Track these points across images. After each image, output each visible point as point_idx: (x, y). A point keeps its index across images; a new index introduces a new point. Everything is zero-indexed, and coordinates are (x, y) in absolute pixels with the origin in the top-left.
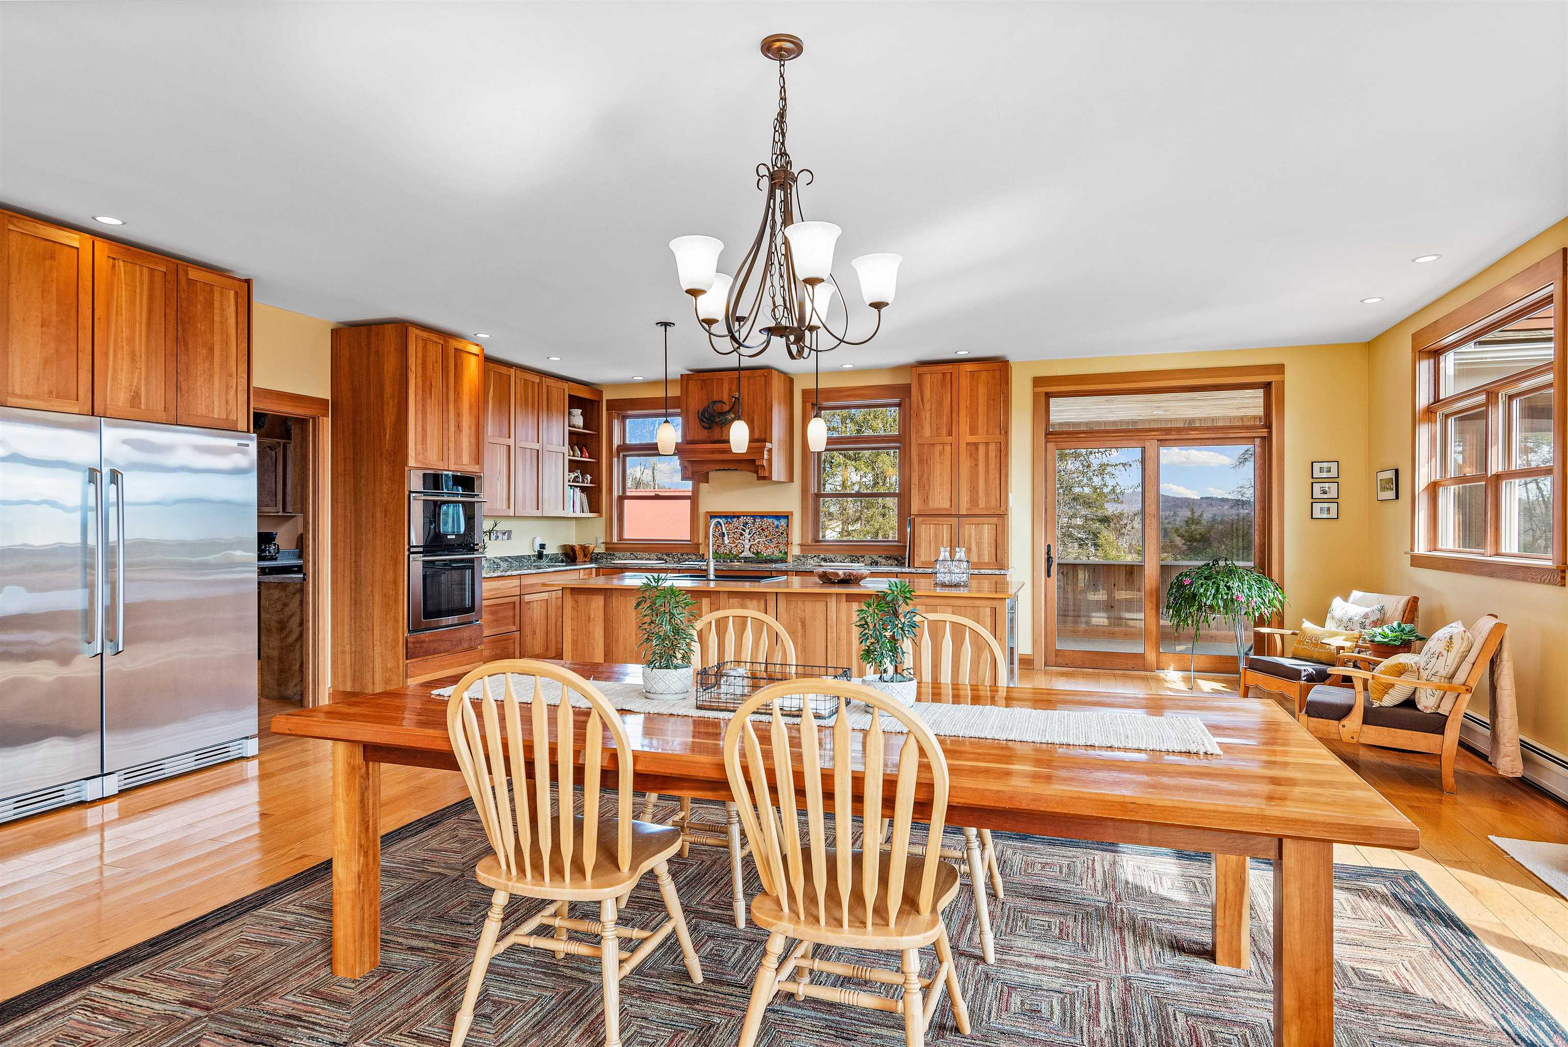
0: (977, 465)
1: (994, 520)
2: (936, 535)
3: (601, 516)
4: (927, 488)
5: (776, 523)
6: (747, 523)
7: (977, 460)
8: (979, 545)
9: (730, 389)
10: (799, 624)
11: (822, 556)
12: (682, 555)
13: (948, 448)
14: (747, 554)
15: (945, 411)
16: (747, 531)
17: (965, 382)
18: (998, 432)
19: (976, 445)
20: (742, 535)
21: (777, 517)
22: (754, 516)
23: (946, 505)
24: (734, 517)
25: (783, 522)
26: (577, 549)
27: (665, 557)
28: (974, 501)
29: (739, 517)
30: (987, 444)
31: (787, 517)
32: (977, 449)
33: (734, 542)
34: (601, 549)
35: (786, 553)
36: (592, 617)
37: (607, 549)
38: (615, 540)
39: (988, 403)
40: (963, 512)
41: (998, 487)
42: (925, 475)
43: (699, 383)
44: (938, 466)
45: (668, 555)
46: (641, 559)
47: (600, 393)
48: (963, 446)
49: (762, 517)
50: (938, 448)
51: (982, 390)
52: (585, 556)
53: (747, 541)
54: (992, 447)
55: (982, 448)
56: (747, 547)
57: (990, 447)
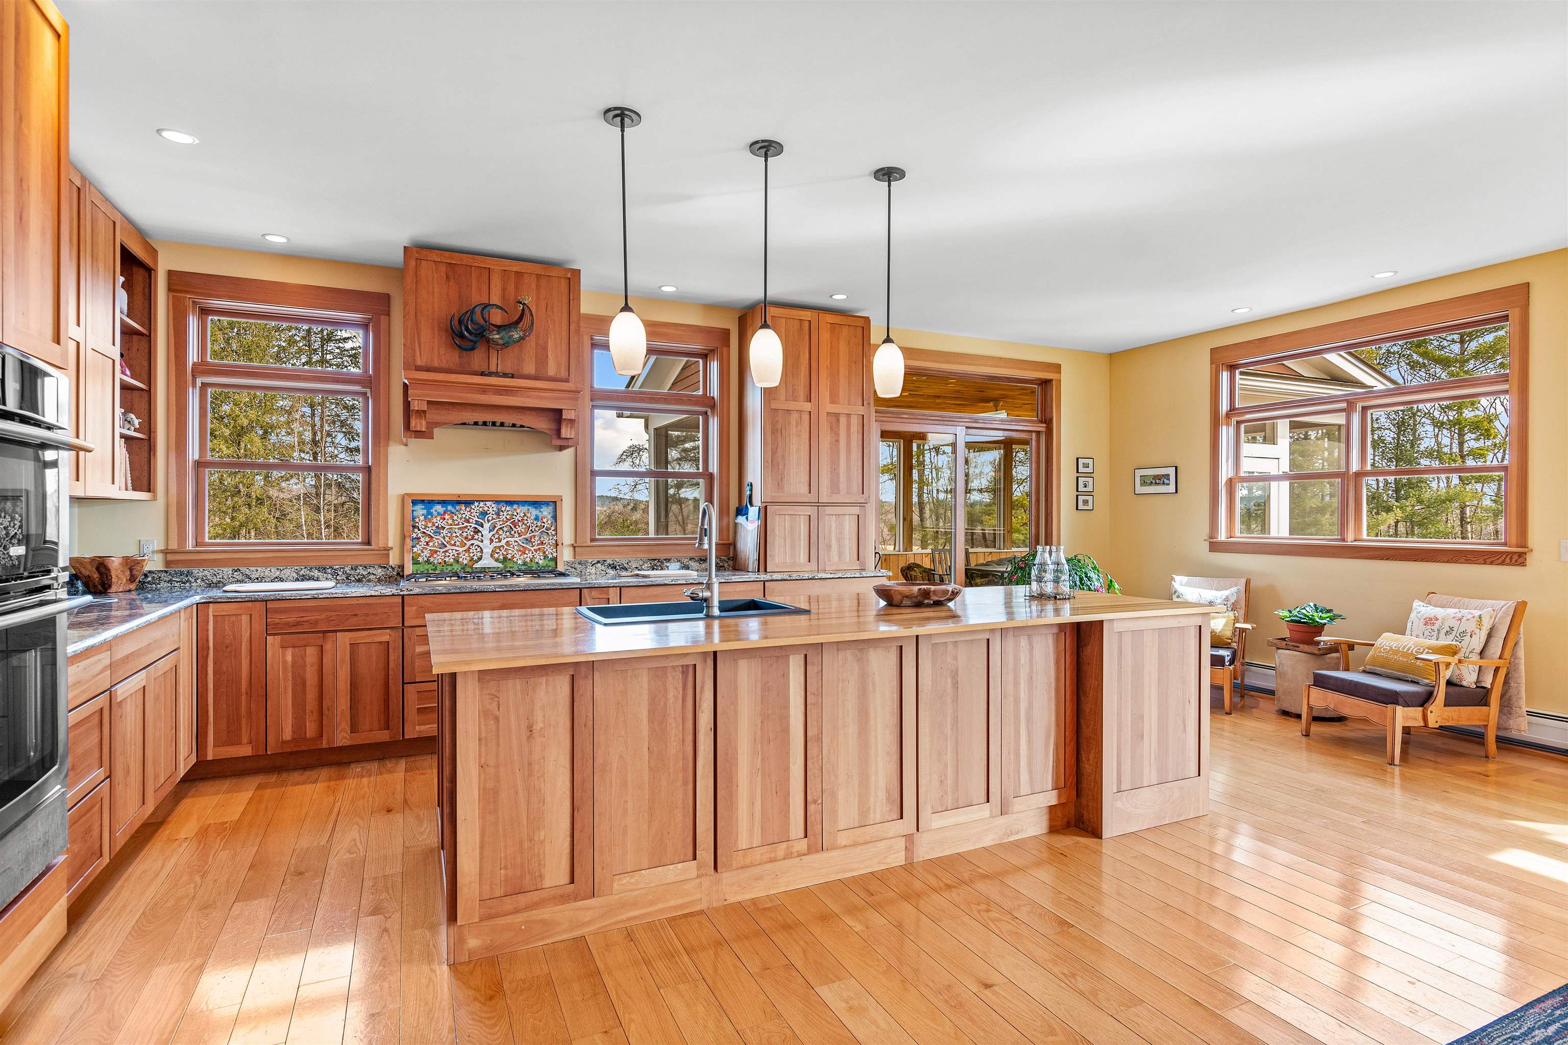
0: (837, 441)
1: (856, 510)
2: (792, 528)
3: (155, 498)
4: (781, 467)
5: (534, 512)
6: (484, 514)
7: (837, 434)
8: (839, 540)
9: (504, 290)
10: (949, 680)
11: (609, 561)
12: (354, 568)
13: (806, 417)
14: (487, 562)
15: (803, 370)
16: (487, 526)
17: (825, 336)
18: (860, 403)
19: (837, 416)
20: (477, 532)
21: (536, 503)
22: (499, 501)
23: (804, 489)
24: (459, 503)
25: (546, 512)
26: (115, 564)
27: (316, 573)
28: (835, 487)
29: (468, 503)
30: (849, 415)
31: (554, 503)
32: (838, 420)
33: (464, 545)
34: (154, 563)
35: (555, 560)
36: (538, 726)
37: (168, 563)
38: (190, 545)
39: (849, 365)
40: (824, 499)
41: (860, 471)
42: (779, 450)
43: (443, 268)
44: (794, 440)
45: (323, 569)
46: (259, 580)
47: (154, 253)
48: (823, 416)
49: (510, 503)
50: (795, 416)
51: (843, 348)
52: (132, 579)
53: (487, 542)
54: (855, 421)
55: (843, 420)
56: (487, 550)
57: (852, 419)
